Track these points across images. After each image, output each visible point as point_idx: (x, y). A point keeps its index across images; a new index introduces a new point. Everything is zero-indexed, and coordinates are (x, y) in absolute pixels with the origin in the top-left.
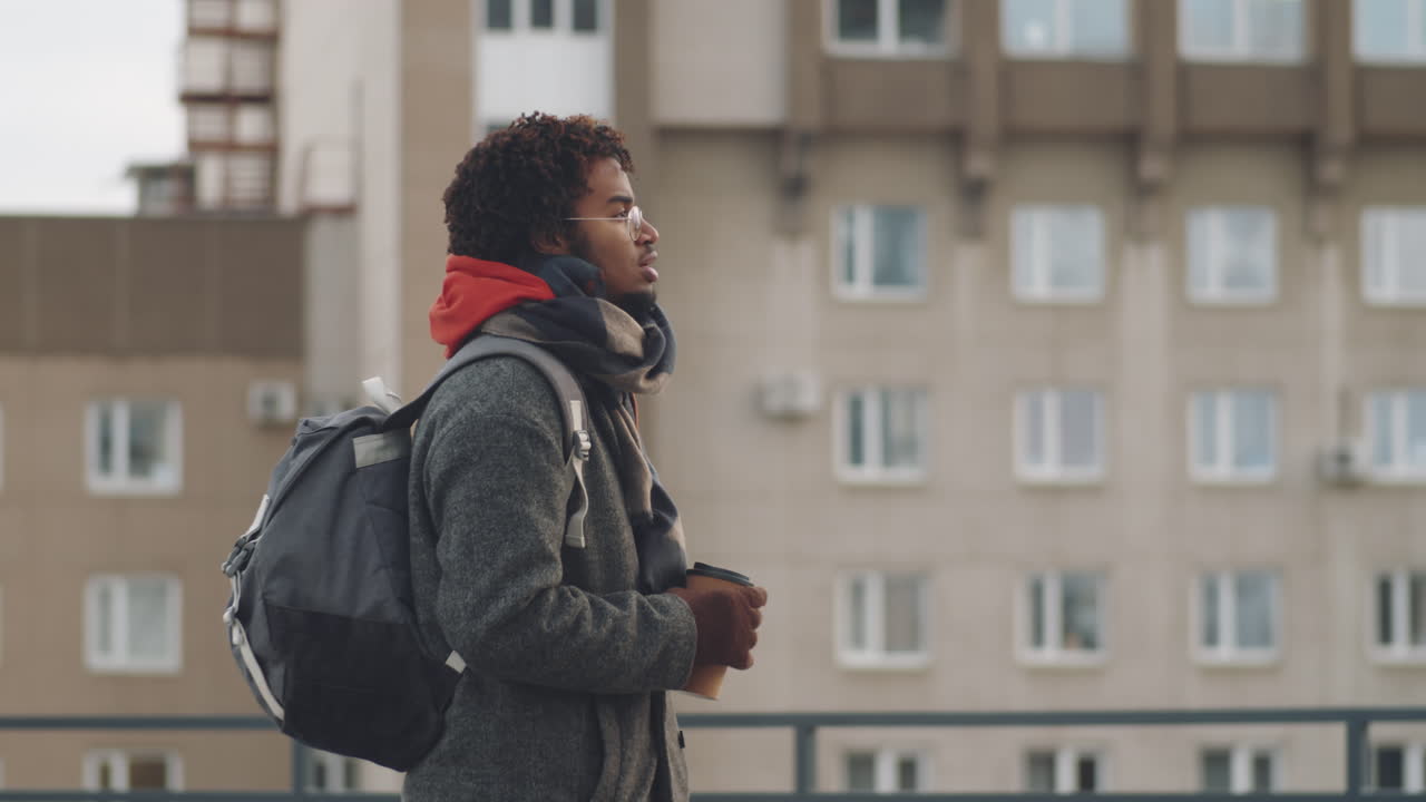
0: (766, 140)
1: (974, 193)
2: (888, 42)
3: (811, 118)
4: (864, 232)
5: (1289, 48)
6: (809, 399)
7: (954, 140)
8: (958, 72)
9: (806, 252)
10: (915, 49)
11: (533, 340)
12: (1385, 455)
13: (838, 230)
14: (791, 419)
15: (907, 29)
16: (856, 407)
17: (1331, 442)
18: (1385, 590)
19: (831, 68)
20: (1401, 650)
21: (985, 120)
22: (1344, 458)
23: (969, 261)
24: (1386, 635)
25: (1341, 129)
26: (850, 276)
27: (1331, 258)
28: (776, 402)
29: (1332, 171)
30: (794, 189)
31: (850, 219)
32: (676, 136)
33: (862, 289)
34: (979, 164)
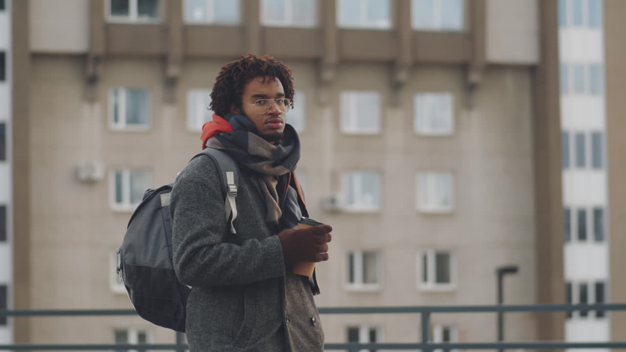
0: (80, 59)
1: (171, 83)
2: (133, 16)
3: (99, 49)
4: (123, 100)
5: (309, 21)
6: (98, 174)
7: (163, 60)
8: (165, 29)
9: (97, 108)
10: (145, 20)
11: (219, 148)
12: (351, 200)
13: (111, 100)
14: (90, 182)
15: (141, 11)
16: (119, 178)
17: (327, 193)
18: (351, 258)
19: (108, 28)
20: (358, 286)
21: (176, 51)
22: (333, 201)
23: (169, 113)
24: (351, 279)
25: (332, 57)
26: (116, 119)
27: (327, 114)
28: (83, 175)
29: (328, 75)
30: (92, 81)
31: (116, 94)
32: (39, 57)
33: (122, 125)
34: (173, 71)
